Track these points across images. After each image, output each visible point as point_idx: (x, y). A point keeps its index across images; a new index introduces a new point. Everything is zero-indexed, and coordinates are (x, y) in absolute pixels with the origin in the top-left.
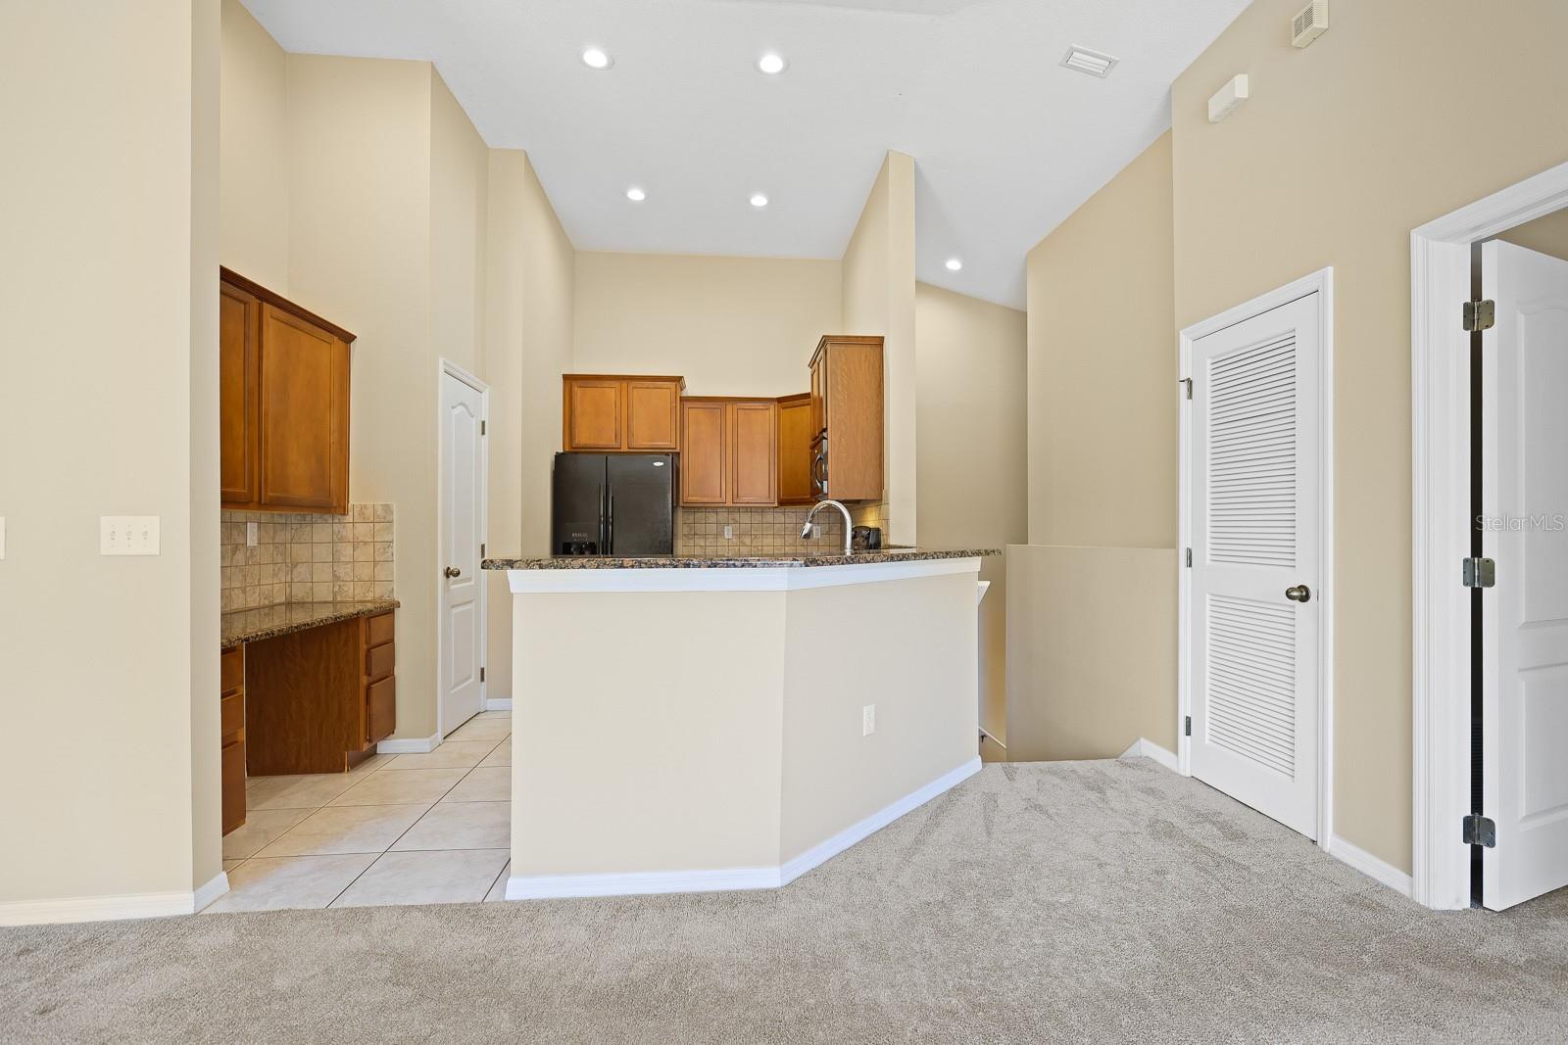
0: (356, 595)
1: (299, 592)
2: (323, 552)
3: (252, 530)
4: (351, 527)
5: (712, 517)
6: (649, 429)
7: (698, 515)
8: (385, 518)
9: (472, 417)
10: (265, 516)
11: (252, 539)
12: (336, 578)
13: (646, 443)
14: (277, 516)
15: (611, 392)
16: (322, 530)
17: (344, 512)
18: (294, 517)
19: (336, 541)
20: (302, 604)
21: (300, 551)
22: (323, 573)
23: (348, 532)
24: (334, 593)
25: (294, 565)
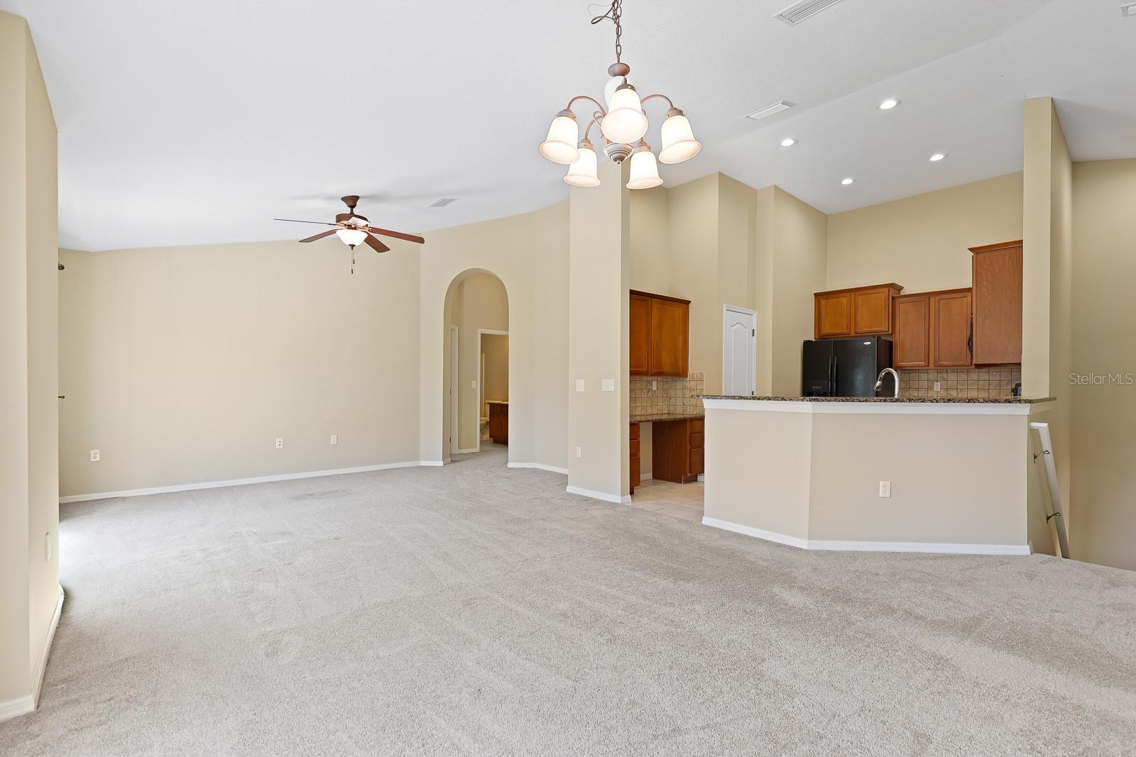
0: (691, 412)
1: (672, 409)
2: (679, 393)
3: (654, 384)
4: (690, 383)
5: (924, 376)
6: (869, 321)
7: (913, 375)
8: (700, 379)
9: (746, 328)
10: (659, 378)
11: (654, 388)
12: (684, 404)
13: (867, 330)
14: (664, 379)
15: (844, 300)
16: (679, 385)
17: (687, 376)
18: (670, 379)
19: (684, 388)
20: (672, 414)
21: (672, 392)
22: (679, 402)
23: (688, 385)
24: (683, 411)
25: (670, 398)
